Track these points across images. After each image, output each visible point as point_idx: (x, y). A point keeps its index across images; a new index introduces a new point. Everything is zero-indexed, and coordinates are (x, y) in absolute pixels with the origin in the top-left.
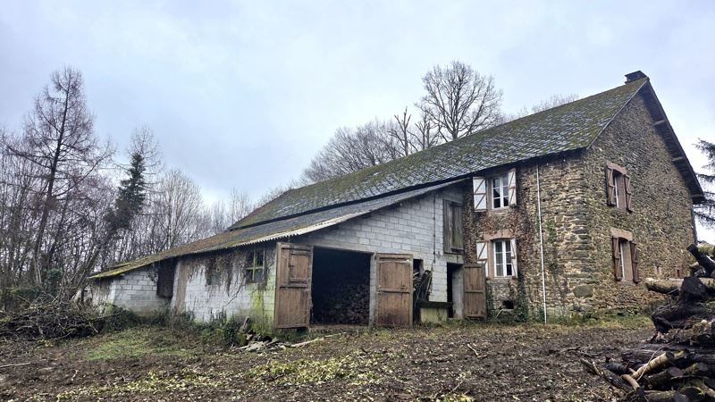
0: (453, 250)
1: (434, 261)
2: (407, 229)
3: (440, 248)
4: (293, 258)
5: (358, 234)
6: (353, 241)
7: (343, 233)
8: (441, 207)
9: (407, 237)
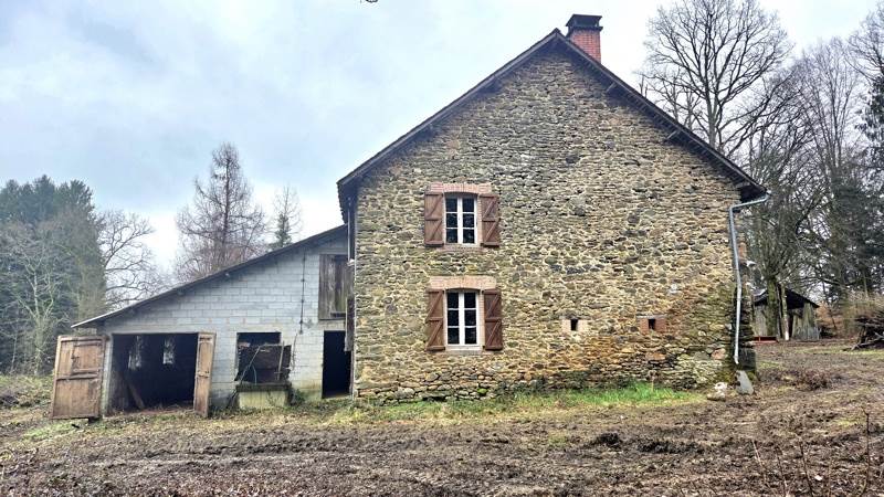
0: (334, 315)
1: (301, 332)
2: (253, 300)
3: (312, 314)
4: (77, 350)
5: (174, 314)
6: (166, 322)
7: (153, 316)
8: (317, 264)
9: (253, 308)
